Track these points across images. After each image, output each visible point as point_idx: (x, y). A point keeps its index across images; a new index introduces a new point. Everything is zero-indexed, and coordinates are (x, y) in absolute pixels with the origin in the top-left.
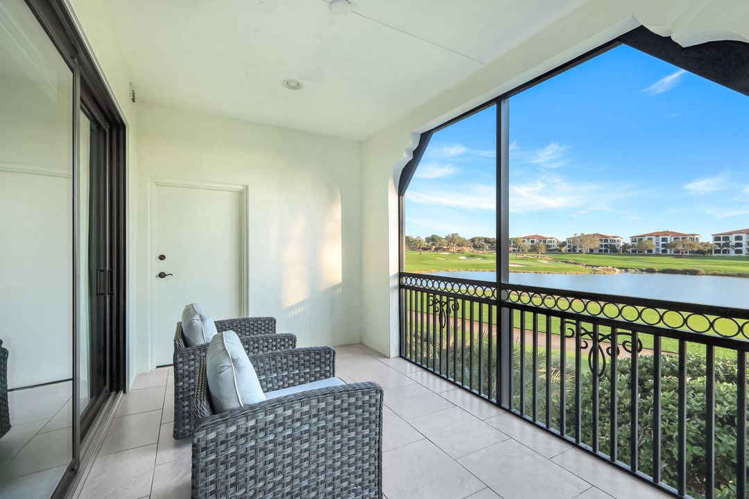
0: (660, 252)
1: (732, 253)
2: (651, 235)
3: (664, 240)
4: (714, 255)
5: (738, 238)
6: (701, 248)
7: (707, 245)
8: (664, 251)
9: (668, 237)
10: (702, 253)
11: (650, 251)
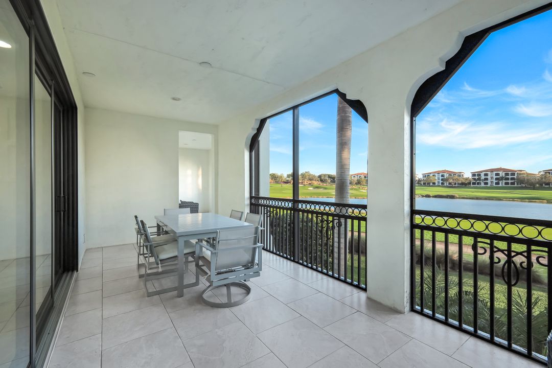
0: (440, 184)
1: (483, 185)
2: (435, 172)
3: (442, 176)
4: (472, 186)
5: (486, 175)
6: (464, 181)
7: (467, 179)
8: (442, 183)
9: (445, 174)
10: (465, 184)
11: (434, 183)
